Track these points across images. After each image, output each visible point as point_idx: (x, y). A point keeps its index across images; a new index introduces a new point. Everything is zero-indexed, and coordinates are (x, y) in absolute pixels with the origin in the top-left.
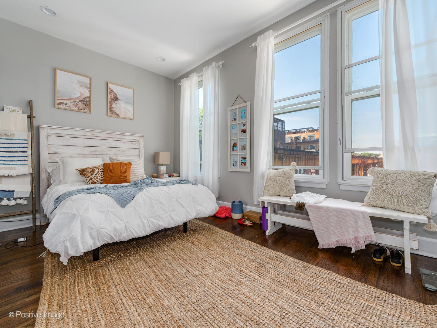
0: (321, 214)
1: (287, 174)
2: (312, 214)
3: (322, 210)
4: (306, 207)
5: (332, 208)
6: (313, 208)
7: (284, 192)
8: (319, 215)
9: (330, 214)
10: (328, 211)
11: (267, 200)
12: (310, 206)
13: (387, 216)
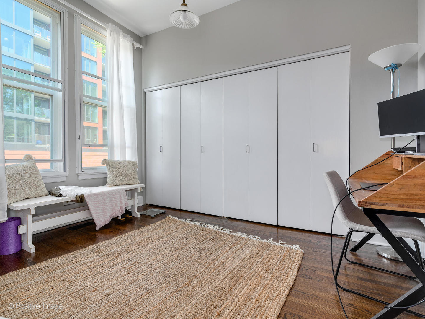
0: (99, 200)
1: (34, 169)
2: (91, 202)
3: (99, 196)
4: (85, 197)
5: (105, 192)
6: (91, 197)
7: (37, 192)
8: (97, 201)
9: (105, 197)
10: (104, 195)
11: (33, 205)
12: (89, 196)
13: (130, 188)
